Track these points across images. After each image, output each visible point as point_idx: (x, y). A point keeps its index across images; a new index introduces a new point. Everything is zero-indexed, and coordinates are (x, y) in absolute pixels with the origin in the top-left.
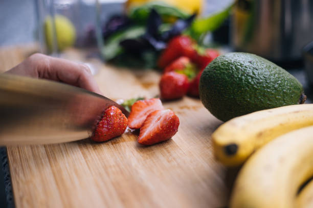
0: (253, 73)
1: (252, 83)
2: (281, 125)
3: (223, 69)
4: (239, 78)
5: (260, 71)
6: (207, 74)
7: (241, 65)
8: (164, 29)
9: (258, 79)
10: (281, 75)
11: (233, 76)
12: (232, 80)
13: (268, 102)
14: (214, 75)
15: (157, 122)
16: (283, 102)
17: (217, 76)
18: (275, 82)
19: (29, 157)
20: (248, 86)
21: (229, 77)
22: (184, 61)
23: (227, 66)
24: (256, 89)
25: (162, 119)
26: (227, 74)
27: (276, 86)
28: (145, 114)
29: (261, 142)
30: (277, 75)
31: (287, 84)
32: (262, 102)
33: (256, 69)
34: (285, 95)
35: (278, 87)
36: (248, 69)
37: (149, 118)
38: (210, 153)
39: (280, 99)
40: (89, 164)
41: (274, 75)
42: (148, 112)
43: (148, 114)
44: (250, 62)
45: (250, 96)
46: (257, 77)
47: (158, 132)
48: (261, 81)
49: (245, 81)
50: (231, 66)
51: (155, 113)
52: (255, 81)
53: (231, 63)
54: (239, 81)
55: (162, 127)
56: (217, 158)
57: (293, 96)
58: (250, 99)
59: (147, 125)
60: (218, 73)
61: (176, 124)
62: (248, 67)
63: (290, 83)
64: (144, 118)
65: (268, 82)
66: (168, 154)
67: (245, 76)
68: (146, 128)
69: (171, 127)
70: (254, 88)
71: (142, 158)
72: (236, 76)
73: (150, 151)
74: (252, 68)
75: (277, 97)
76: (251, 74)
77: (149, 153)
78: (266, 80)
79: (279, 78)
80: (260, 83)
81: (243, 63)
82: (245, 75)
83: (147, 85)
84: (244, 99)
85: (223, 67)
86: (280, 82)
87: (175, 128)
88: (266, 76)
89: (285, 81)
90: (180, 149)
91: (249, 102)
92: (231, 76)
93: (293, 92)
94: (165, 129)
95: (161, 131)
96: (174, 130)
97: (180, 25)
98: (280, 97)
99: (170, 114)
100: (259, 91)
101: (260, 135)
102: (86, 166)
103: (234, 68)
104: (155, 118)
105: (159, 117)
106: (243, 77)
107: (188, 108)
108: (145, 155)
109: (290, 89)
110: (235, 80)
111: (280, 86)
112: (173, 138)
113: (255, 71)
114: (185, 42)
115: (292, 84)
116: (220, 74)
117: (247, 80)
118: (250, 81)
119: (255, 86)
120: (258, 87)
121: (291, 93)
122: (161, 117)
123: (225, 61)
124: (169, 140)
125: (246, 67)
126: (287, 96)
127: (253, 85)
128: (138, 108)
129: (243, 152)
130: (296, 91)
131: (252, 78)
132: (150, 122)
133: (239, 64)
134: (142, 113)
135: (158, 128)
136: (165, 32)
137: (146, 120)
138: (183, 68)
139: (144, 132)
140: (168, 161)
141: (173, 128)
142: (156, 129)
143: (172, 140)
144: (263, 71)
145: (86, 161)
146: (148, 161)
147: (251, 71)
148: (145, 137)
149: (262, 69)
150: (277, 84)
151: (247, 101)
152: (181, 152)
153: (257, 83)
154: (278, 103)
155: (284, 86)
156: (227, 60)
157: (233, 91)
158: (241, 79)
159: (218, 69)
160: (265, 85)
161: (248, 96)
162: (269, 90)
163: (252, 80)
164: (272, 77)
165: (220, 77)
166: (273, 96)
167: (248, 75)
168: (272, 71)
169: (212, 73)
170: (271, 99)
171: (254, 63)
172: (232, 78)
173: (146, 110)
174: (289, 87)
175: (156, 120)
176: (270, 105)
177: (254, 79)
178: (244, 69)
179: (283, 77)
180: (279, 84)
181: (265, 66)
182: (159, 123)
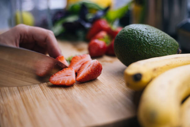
0: (148, 35)
1: (148, 41)
2: (167, 65)
3: (129, 33)
4: (139, 38)
5: (152, 34)
6: (119, 37)
7: (140, 31)
8: (90, 17)
9: (151, 39)
10: (165, 37)
11: (136, 37)
12: (135, 40)
13: (158, 53)
14: (124, 37)
15: (88, 67)
16: (167, 53)
17: (126, 38)
18: (162, 41)
19: (7, 91)
20: (145, 43)
21: (133, 38)
22: (103, 34)
23: (132, 31)
24: (150, 45)
25: (91, 65)
26: (131, 36)
27: (163, 43)
28: (80, 64)
29: (155, 75)
30: (162, 37)
31: (169, 42)
32: (154, 54)
33: (150, 33)
34: (168, 49)
35: (164, 44)
36: (145, 33)
37: (83, 66)
38: (123, 86)
39: (165, 52)
40: (45, 93)
41: (161, 36)
43: (82, 63)
44: (146, 29)
45: (147, 49)
46: (151, 38)
47: (89, 73)
48: (153, 40)
49: (143, 40)
50: (134, 31)
51: (86, 62)
52: (150, 40)
53: (134, 30)
54: (139, 40)
55: (91, 70)
57: (173, 49)
58: (147, 51)
59: (82, 70)
60: (126, 36)
61: (100, 68)
62: (144, 31)
63: (171, 42)
64: (80, 66)
65: (158, 40)
66: (95, 87)
67: (143, 37)
68: (81, 71)
70: (149, 44)
71: (79, 90)
72: (137, 37)
73: (84, 86)
74: (147, 32)
75: (163, 50)
76: (147, 36)
77: (83, 87)
78: (156, 39)
79: (164, 38)
80: (152, 41)
81: (141, 29)
82: (143, 36)
83: (80, 50)
84: (143, 51)
85: (129, 32)
86: (165, 41)
87: (100, 71)
88: (156, 37)
89: (168, 40)
90: (103, 84)
91: (146, 53)
92: (134, 37)
93: (174, 47)
94: (93, 71)
95: (91, 72)
96: (99, 73)
98: (165, 50)
99: (96, 62)
100: (152, 46)
101: (155, 70)
103: (136, 32)
104: (87, 65)
105: (89, 64)
106: (142, 38)
108: (81, 88)
109: (171, 45)
110: (137, 39)
111: (165, 43)
112: (99, 78)
113: (149, 34)
114: (103, 23)
115: (172, 42)
116: (127, 37)
117: (144, 40)
118: (146, 40)
120: (151, 43)
121: (172, 48)
122: (90, 64)
123: (130, 29)
124: (95, 79)
125: (143, 32)
126: (169, 49)
127: (148, 43)
128: (76, 60)
129: (145, 79)
130: (175, 47)
131: (147, 38)
132: (84, 68)
133: (139, 30)
134: (78, 63)
135: (89, 71)
137: (81, 67)
138: (103, 38)
139: (80, 74)
140: (96, 91)
141: (98, 71)
143: (97, 79)
144: (154, 34)
145: (43, 92)
146: (83, 91)
147: (146, 34)
148: (81, 77)
149: (154, 33)
150: (163, 42)
151: (144, 53)
152: (104, 85)
153: (151, 41)
154: (164, 54)
155: (167, 43)
156: (131, 28)
157: (136, 47)
158: (140, 39)
159: (126, 33)
160: (155, 43)
161: (145, 49)
162: (158, 46)
163: (147, 40)
164: (160, 38)
165: (127, 39)
166: (161, 49)
167: (145, 37)
168: (159, 34)
169: (122, 36)
170: (159, 51)
171: (148, 29)
172: (135, 39)
173: (81, 61)
174: (170, 44)
175: (88, 66)
176: (159, 55)
177: (148, 39)
178: (142, 33)
179: (166, 38)
180: (165, 42)
181: (155, 31)
182: (89, 68)
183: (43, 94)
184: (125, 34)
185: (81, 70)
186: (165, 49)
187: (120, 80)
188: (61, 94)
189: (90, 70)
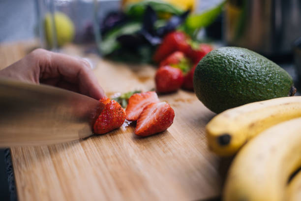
0: (245, 67)
1: (244, 76)
2: (272, 116)
3: (216, 63)
4: (231, 71)
5: (251, 65)
6: (201, 68)
7: (234, 59)
8: (160, 24)
9: (250, 73)
10: (272, 69)
11: (226, 69)
13: (260, 95)
14: (208, 68)
15: (153, 114)
16: (274, 94)
17: (211, 70)
18: (266, 75)
20: (240, 79)
21: (222, 70)
22: (179, 56)
23: (220, 60)
24: (248, 82)
25: (158, 111)
26: (219, 68)
27: (268, 79)
28: (142, 107)
29: (252, 133)
30: (268, 69)
31: (278, 77)
32: (254, 95)
33: (248, 63)
34: (275, 87)
35: (269, 81)
36: (241, 63)
37: (145, 110)
38: (204, 144)
39: (271, 92)
40: (88, 154)
41: (266, 68)
42: (144, 104)
43: (144, 106)
44: (242, 56)
45: (242, 88)
46: (250, 71)
47: (154, 123)
48: (253, 74)
49: (237, 74)
50: (224, 60)
51: (151, 105)
52: (247, 74)
53: (224, 57)
55: (158, 119)
56: (211, 148)
57: (283, 88)
58: (243, 91)
59: (144, 117)
60: (212, 67)
61: (171, 116)
62: (240, 60)
63: (281, 76)
64: (141, 110)
65: (260, 75)
66: (163, 145)
67: (237, 70)
68: (142, 120)
69: (166, 118)
70: (246, 81)
71: (138, 149)
72: (229, 70)
74: (244, 62)
75: (268, 90)
76: (243, 68)
77: (145, 144)
78: (257, 73)
79: (270, 71)
80: (252, 76)
81: (235, 57)
82: (238, 68)
83: (143, 79)
84: (236, 91)
85: (216, 61)
86: (271, 75)
88: (257, 70)
89: (276, 74)
90: (175, 140)
91: (241, 94)
92: (224, 69)
93: (284, 85)
94: (161, 121)
95: (157, 123)
96: (170, 122)
97: (175, 21)
98: (271, 90)
99: (166, 106)
100: (251, 84)
101: (252, 126)
102: (85, 156)
103: (227, 62)
104: (151, 110)
105: (155, 109)
106: (236, 71)
107: (183, 101)
108: (142, 146)
109: (280, 82)
110: (228, 73)
111: (271, 79)
112: (169, 129)
113: (247, 65)
114: (179, 37)
115: (282, 77)
116: (214, 68)
117: (239, 74)
118: (242, 74)
119: (247, 79)
120: (250, 79)
121: (282, 86)
122: (157, 109)
123: (218, 55)
124: (164, 131)
125: (238, 61)
126: (277, 88)
127: (245, 78)
128: (135, 101)
129: (236, 142)
130: (286, 84)
131: (244, 71)
132: (147, 114)
133: (232, 58)
134: (138, 106)
136: (160, 28)
137: (142, 113)
138: (178, 62)
139: (141, 123)
140: (164, 152)
141: (168, 119)
142: (152, 121)
143: (167, 131)
144: (255, 65)
145: (85, 152)
146: (145, 152)
147: (243, 65)
148: (142, 128)
149: (254, 63)
150: (269, 77)
151: (239, 93)
152: (176, 143)
153: (249, 76)
154: (269, 95)
155: (275, 79)
156: (220, 54)
157: (226, 84)
158: (233, 73)
159: (212, 62)
160: (256, 78)
161: (241, 88)
162: (260, 83)
163: (244, 74)
164: (263, 70)
165: (213, 71)
166: (264, 88)
167: (240, 69)
168: (263, 64)
169: (206, 67)
170: (262, 91)
171: (246, 57)
172: (225, 72)
173: (142, 102)
174: (279, 80)
175: (152, 112)
176: (261, 97)
177: (246, 73)
178: (237, 63)
179: (274, 70)
180: (270, 77)
181: (256, 60)
182: (155, 115)
183: (84, 154)
184: (210, 64)
185: (142, 118)
186: (271, 88)
187: (202, 133)
188: (112, 156)
189: (155, 119)
